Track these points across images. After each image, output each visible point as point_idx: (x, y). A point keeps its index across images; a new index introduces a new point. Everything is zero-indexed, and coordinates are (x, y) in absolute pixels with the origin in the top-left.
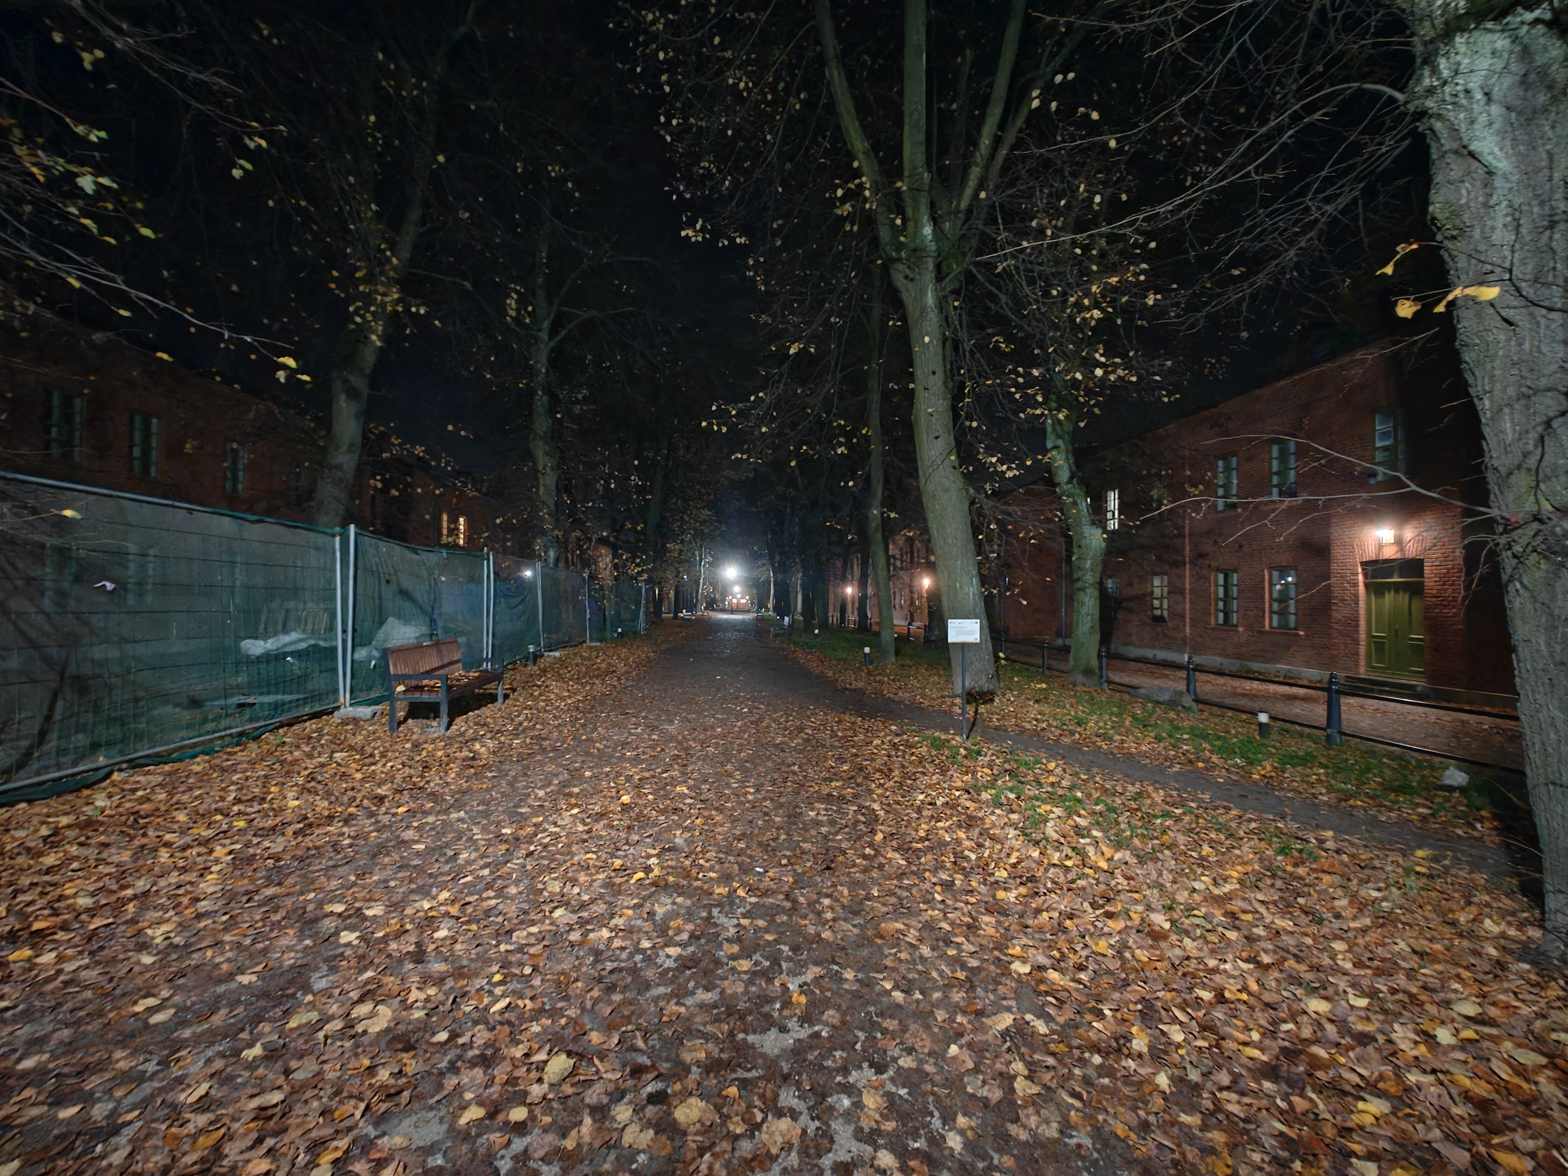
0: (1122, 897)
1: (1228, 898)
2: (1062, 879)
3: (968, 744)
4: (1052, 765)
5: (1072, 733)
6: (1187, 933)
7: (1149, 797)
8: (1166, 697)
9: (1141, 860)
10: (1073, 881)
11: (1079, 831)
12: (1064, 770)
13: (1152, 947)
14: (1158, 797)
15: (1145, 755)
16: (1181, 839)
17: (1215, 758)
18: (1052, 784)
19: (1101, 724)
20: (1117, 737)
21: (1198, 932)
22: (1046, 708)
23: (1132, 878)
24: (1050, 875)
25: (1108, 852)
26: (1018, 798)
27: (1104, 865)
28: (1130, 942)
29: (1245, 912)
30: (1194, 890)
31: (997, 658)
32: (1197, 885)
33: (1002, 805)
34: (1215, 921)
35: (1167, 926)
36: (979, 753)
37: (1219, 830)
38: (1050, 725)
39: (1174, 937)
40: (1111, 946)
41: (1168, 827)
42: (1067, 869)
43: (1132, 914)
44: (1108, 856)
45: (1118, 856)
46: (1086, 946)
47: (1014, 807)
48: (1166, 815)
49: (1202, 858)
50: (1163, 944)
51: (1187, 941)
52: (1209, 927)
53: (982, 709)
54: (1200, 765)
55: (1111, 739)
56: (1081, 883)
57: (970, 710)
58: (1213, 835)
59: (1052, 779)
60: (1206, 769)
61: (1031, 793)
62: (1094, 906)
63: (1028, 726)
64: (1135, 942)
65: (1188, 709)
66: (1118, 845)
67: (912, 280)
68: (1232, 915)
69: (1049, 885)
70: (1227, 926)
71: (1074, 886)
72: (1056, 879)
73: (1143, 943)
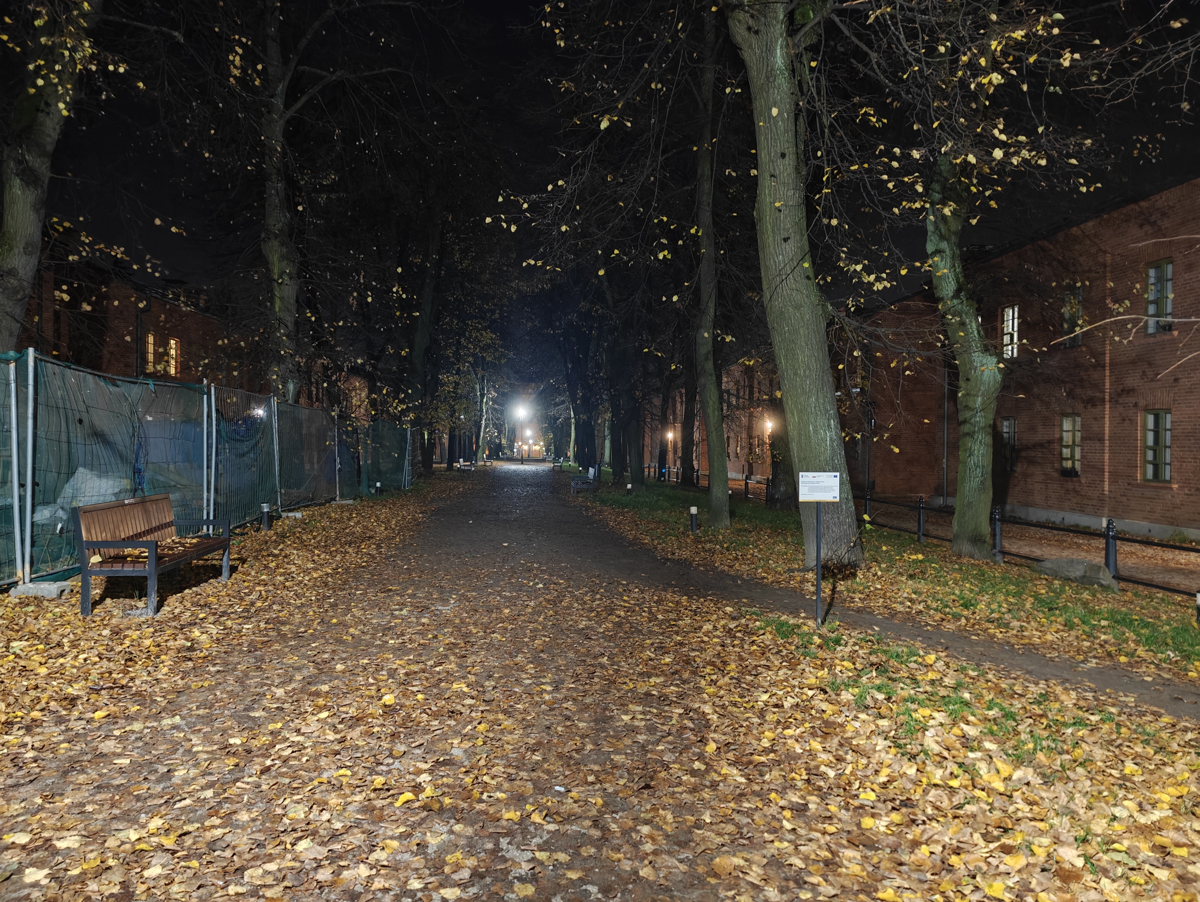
0: (1023, 826)
1: (1157, 828)
2: (945, 804)
3: (824, 630)
4: (931, 658)
5: (957, 617)
6: (1105, 872)
7: (1057, 699)
8: (1078, 572)
9: (1047, 781)
10: (960, 807)
11: (966, 742)
12: (947, 665)
13: (1060, 889)
14: (1069, 699)
15: (1051, 646)
16: (1099, 753)
17: (1141, 651)
18: (932, 682)
19: (994, 606)
20: (1015, 624)
21: (1120, 871)
22: (922, 586)
23: (1035, 803)
24: (931, 797)
25: (1005, 769)
26: (889, 699)
27: (1000, 786)
28: (1033, 885)
29: (1178, 845)
30: (1114, 818)
31: (860, 522)
32: (1117, 812)
33: (867, 707)
34: (1141, 857)
35: (1080, 863)
36: (837, 642)
37: (1146, 742)
38: (928, 607)
39: (1088, 878)
40: (1010, 889)
41: (1082, 739)
42: (952, 791)
43: (1035, 848)
44: (1006, 774)
45: (1018, 775)
46: (977, 888)
47: (883, 711)
48: (1078, 723)
49: (1124, 777)
50: (1074, 886)
51: (1105, 882)
52: (1133, 864)
53: (841, 586)
54: (1123, 659)
55: (1007, 626)
56: (970, 808)
57: (826, 588)
58: (1139, 749)
59: (931, 676)
60: (1130, 664)
61: (905, 694)
62: (987, 837)
63: (899, 608)
64: (1040, 883)
65: (1105, 588)
66: (1019, 761)
67: (757, 32)
68: (1162, 849)
69: (929, 811)
70: (1156, 863)
71: (961, 812)
72: (939, 803)
73: (1049, 884)
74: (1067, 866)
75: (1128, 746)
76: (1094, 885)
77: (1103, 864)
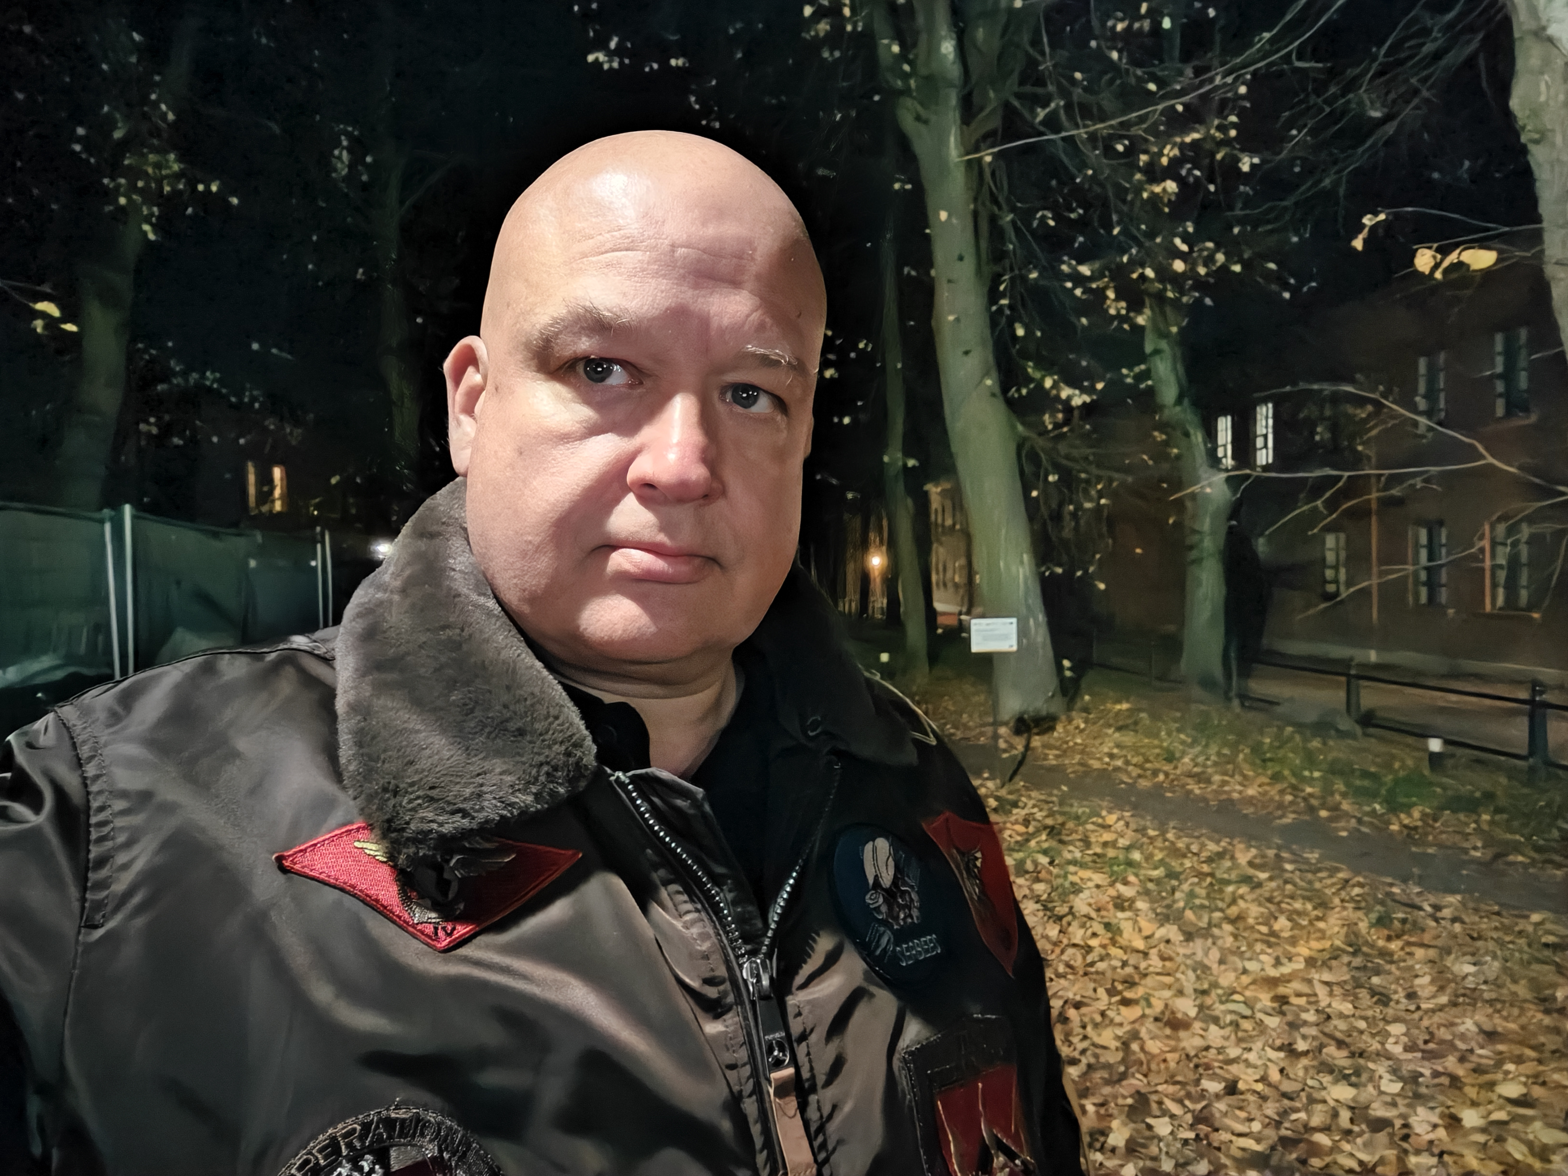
0: (1149, 981)
1: (1286, 980)
2: (1078, 962)
3: (1003, 793)
4: (1111, 819)
5: (1155, 773)
6: (1216, 1020)
7: (1233, 858)
8: (1311, 717)
9: (1189, 937)
10: (1092, 964)
11: (1120, 903)
12: (1127, 825)
13: (1168, 1037)
14: (1244, 856)
15: (1250, 801)
16: (1254, 910)
17: (1346, 806)
18: (1105, 844)
19: (1201, 759)
20: (1217, 778)
22: (1128, 738)
23: (1170, 959)
26: (1051, 863)
28: (1143, 1033)
31: (1060, 668)
34: (1259, 1006)
35: (1193, 1012)
36: (1015, 805)
38: (1127, 763)
39: (1197, 1026)
42: (1089, 949)
43: (1153, 1001)
45: (1161, 933)
46: (1085, 1037)
47: (1043, 875)
48: (1246, 880)
50: (1182, 1034)
51: (1213, 1028)
52: (1248, 1012)
54: (1324, 814)
56: (1101, 966)
61: (1069, 856)
62: (1111, 992)
64: (1149, 1031)
66: (1164, 919)
67: (926, 122)
68: (1283, 1000)
69: (1061, 969)
70: (1272, 1012)
71: (1093, 970)
72: (1072, 962)
73: (1159, 1032)
74: (1179, 1016)
75: (1288, 904)
76: (1201, 1032)
77: (1217, 1013)
